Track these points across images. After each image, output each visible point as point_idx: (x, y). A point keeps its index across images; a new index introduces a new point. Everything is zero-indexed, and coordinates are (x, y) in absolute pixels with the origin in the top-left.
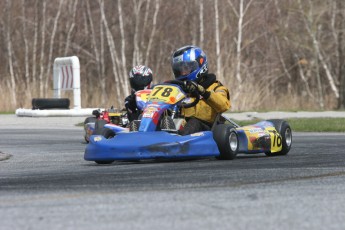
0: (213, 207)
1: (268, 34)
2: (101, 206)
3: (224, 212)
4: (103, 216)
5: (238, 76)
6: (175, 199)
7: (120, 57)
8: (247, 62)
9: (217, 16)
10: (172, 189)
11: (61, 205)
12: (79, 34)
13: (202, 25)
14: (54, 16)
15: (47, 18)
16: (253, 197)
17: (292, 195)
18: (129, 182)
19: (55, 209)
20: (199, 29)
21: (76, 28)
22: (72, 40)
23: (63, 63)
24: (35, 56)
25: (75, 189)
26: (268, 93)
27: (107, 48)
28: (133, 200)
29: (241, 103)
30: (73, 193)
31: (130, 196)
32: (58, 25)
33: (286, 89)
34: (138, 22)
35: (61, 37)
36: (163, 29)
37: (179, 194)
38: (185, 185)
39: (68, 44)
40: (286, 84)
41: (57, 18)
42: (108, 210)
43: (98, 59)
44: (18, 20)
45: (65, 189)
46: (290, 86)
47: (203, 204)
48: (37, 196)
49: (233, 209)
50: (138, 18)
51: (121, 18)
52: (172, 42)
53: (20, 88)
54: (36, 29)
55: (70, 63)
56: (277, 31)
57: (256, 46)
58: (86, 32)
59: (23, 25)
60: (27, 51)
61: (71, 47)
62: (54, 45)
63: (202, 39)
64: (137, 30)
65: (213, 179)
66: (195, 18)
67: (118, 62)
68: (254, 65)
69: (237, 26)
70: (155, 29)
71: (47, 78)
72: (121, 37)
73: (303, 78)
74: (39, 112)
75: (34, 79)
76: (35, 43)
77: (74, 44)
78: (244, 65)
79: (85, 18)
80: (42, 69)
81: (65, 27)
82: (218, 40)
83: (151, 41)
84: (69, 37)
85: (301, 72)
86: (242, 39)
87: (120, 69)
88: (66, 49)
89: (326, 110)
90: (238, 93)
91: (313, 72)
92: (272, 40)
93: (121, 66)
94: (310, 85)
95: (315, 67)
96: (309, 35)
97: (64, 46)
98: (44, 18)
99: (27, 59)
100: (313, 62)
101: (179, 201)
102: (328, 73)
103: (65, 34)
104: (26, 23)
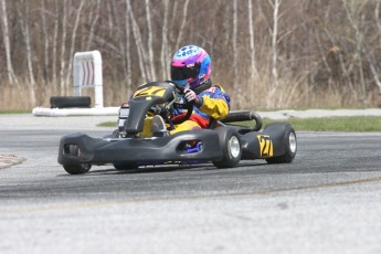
0: (239, 217)
1: (307, 25)
2: (116, 217)
3: (250, 223)
4: (117, 229)
5: (274, 71)
6: (198, 209)
7: (147, 50)
8: (285, 55)
9: (250, 6)
10: (194, 198)
11: (72, 216)
12: (103, 26)
13: (235, 15)
14: (77, 7)
15: (68, 10)
16: (284, 206)
17: (326, 204)
18: (149, 189)
19: (65, 220)
20: (231, 21)
21: (100, 20)
22: (96, 33)
23: (84, 58)
24: (55, 50)
25: (89, 198)
26: (307, 89)
27: (133, 41)
28: (152, 210)
29: (277, 100)
30: (87, 202)
31: (149, 205)
32: (81, 16)
33: (327, 84)
34: (166, 14)
35: (84, 30)
36: (194, 21)
37: (202, 203)
38: (209, 193)
39: (92, 35)
40: (327, 80)
41: (80, 9)
42: (123, 222)
43: (122, 52)
44: (38, 12)
45: (79, 197)
46: (330, 81)
47: (227, 214)
48: (47, 206)
49: (261, 219)
50: (166, 9)
51: (148, 9)
52: (203, 34)
53: (39, 85)
54: (56, 22)
55: (92, 58)
56: (317, 22)
57: (293, 38)
58: (111, 24)
59: (44, 17)
60: (47, 45)
61: (95, 41)
62: (76, 38)
63: (235, 30)
64: (165, 21)
65: (242, 185)
66: (228, 9)
67: (145, 56)
68: (292, 59)
69: (272, 16)
70: (184, 21)
71: (69, 74)
72: (148, 30)
73: (346, 73)
74: (57, 111)
75: (54, 76)
76: (56, 36)
77: (98, 37)
78: (281, 58)
79: (109, 9)
80: (63, 65)
81: (87, 20)
82: (251, 32)
83: (181, 33)
84: (92, 29)
85: (343, 65)
86: (278, 31)
87: (146, 64)
88: (90, 42)
89: (369, 107)
90: (274, 90)
91: (355, 67)
92: (311, 32)
93: (149, 61)
94: (352, 80)
95: (358, 61)
96: (351, 26)
97: (87, 39)
98: (65, 9)
99: (46, 53)
100: (356, 56)
101: (201, 211)
102: (372, 68)
103: (88, 27)
104: (46, 15)
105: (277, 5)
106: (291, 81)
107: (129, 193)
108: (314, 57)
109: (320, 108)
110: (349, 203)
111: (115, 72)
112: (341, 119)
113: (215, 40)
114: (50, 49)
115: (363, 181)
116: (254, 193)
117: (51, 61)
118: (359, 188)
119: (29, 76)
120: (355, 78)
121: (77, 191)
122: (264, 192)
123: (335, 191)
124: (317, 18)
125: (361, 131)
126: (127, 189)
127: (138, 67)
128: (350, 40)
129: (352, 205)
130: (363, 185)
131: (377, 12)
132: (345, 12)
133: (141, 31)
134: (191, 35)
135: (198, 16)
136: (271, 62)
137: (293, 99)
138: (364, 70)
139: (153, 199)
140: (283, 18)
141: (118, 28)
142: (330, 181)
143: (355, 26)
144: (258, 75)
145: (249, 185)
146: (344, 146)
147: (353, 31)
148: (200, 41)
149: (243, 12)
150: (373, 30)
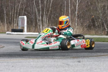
0: (67, 64)
1: (86, 11)
2: (32, 63)
3: (70, 66)
4: (32, 66)
5: (76, 24)
6: (55, 62)
7: (40, 16)
8: (79, 19)
9: (70, 5)
10: (54, 58)
11: (19, 62)
12: (27, 9)
13: (65, 7)
14: (19, 3)
16: (79, 62)
17: (91, 61)
18: (41, 56)
19: (17, 63)
20: (64, 9)
21: (26, 7)
22: (25, 11)
23: (22, 18)
24: (13, 15)
25: (24, 57)
26: (85, 29)
27: (35, 13)
28: (42, 61)
29: (77, 32)
30: (23, 59)
32: (20, 6)
33: (91, 28)
34: (45, 6)
35: (21, 10)
36: (53, 8)
37: (56, 60)
38: (58, 57)
39: (23, 12)
40: (91, 27)
42: (34, 64)
43: (32, 17)
45: (21, 57)
46: (92, 27)
47: (63, 63)
48: (12, 59)
49: (73, 65)
50: (45, 5)
51: (40, 4)
52: (56, 12)
53: (8, 25)
54: (13, 7)
55: (24, 18)
56: (89, 10)
57: (82, 14)
58: (29, 9)
61: (24, 13)
62: (19, 12)
64: (45, 8)
65: (67, 56)
66: (63, 5)
67: (39, 18)
68: (81, 20)
69: (76, 8)
70: (50, 8)
71: (16, 22)
72: (40, 10)
74: (13, 33)
75: (12, 23)
76: (13, 11)
77: (25, 12)
79: (29, 4)
80: (15, 20)
81: (22, 7)
82: (70, 12)
83: (49, 12)
84: (24, 10)
85: (96, 23)
87: (39, 20)
89: (103, 35)
90: (76, 29)
91: (99, 23)
92: (87, 13)
93: (40, 19)
94: (98, 27)
95: (100, 22)
96: (99, 11)
97: (22, 13)
98: (16, 4)
100: (100, 20)
101: (56, 62)
102: (104, 24)
103: (22, 9)
104: (11, 5)
105: (77, 5)
106: (81, 26)
107: (35, 57)
108: (87, 20)
109: (89, 35)
110: (98, 62)
111: (30, 22)
113: (59, 14)
114: (11, 15)
115: (102, 56)
116: (71, 58)
119: (5, 23)
120: (99, 27)
121: (20, 56)
122: (74, 58)
123: (94, 58)
127: (37, 21)
128: (98, 16)
129: (99, 62)
130: (102, 57)
131: (106, 7)
133: (38, 11)
134: (52, 13)
135: (54, 7)
137: (81, 32)
138: (102, 24)
139: (42, 59)
140: (79, 9)
141: (31, 10)
143: (100, 12)
145: (69, 56)
146: (96, 46)
147: (99, 13)
148: (55, 14)
149: (67, 6)
150: (105, 13)
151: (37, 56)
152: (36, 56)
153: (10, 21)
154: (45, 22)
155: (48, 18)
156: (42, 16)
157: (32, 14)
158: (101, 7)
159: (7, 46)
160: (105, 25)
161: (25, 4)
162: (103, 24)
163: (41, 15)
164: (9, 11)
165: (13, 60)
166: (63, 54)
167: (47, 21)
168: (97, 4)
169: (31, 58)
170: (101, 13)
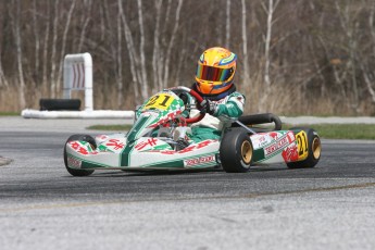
0: (224, 219)
1: (301, 32)
2: (101, 217)
3: (234, 225)
4: (101, 228)
5: (267, 78)
6: (183, 211)
7: (139, 54)
8: (278, 62)
9: (244, 12)
11: (57, 215)
12: (95, 29)
13: (228, 20)
14: (68, 10)
15: (59, 12)
16: (269, 209)
17: (311, 208)
18: (136, 191)
19: (50, 219)
20: (224, 26)
21: (91, 23)
22: (87, 36)
23: (75, 61)
24: (46, 52)
25: (75, 198)
26: (299, 96)
27: (124, 44)
28: (137, 211)
29: (269, 107)
30: (73, 202)
31: (134, 206)
32: (72, 19)
33: (320, 91)
34: (158, 18)
35: (75, 32)
36: (187, 25)
37: (188, 205)
38: (196, 195)
39: (82, 39)
40: (319, 87)
41: (71, 11)
42: (108, 221)
43: (114, 56)
44: (29, 14)
45: (65, 197)
46: (323, 88)
47: (212, 216)
48: (32, 205)
49: (246, 222)
50: (159, 12)
51: (140, 12)
52: (196, 39)
53: (29, 87)
54: (48, 24)
55: (82, 60)
56: (310, 29)
57: (287, 45)
58: (103, 28)
59: (35, 18)
60: (38, 47)
61: (85, 44)
62: (67, 41)
63: (228, 36)
64: (158, 25)
65: (228, 189)
66: (221, 13)
67: (137, 60)
68: (285, 65)
69: (266, 22)
70: (177, 26)
71: (59, 77)
72: (140, 34)
73: (338, 80)
74: (46, 113)
75: (45, 78)
76: (47, 38)
77: (89, 40)
78: (273, 64)
79: (101, 11)
80: (54, 67)
81: (79, 22)
82: (245, 38)
83: (173, 38)
84: (83, 32)
85: (336, 73)
86: (272, 37)
87: (138, 68)
88: (81, 45)
89: (361, 115)
90: (266, 96)
91: (348, 74)
92: (304, 38)
93: (140, 65)
94: (346, 88)
95: (351, 69)
96: (345, 33)
97: (78, 42)
98: (56, 11)
99: (37, 55)
100: (349, 64)
101: (187, 213)
102: (365, 76)
103: (79, 29)
104: (38, 16)
105: (271, 11)
106: (284, 86)
107: (116, 194)
108: (307, 64)
109: (312, 115)
110: (334, 208)
111: (106, 75)
112: (332, 126)
114: (41, 51)
115: (350, 187)
116: (240, 197)
117: (41, 63)
118: (345, 194)
119: (19, 78)
120: (349, 86)
121: (64, 192)
122: (250, 196)
123: (322, 196)
124: (311, 25)
125: (351, 138)
126: (113, 191)
127: (129, 70)
128: (343, 47)
129: (338, 210)
130: (350, 190)
132: (338, 19)
133: (133, 34)
134: (184, 40)
135: (191, 20)
136: (264, 68)
137: (285, 106)
138: (357, 78)
139: (139, 201)
140: (277, 24)
141: (110, 32)
142: (317, 186)
144: (250, 81)
145: (235, 188)
146: (333, 153)
147: (347, 39)
148: (192, 45)
149: (236, 17)
150: (366, 38)
151: (123, 191)
152: (119, 192)
153: (37, 73)
154: (160, 72)
155: (167, 61)
156: (149, 54)
157: (113, 47)
158: (351, 17)
159: (21, 158)
160: (367, 80)
161: (86, 10)
162: (360, 78)
163: (145, 49)
164: (33, 39)
165: (36, 207)
166: (213, 184)
167: (167, 69)
168: (338, 8)
169: (99, 199)
170: (353, 38)
